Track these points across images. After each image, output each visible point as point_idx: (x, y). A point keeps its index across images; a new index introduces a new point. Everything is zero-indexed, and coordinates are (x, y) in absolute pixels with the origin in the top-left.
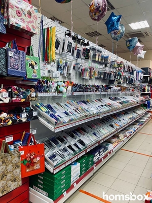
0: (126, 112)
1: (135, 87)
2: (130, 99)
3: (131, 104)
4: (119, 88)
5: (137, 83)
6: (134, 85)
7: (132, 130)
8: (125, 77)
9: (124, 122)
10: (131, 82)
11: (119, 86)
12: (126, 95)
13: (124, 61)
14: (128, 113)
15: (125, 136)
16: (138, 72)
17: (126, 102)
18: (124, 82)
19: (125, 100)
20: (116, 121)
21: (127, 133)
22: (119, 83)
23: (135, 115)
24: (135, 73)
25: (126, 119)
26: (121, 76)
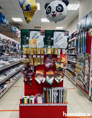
0: (13, 67)
1: (18, 53)
2: (15, 60)
3: (15, 62)
4: (8, 54)
5: (19, 51)
6: (17, 52)
7: (17, 76)
8: (11, 48)
9: (12, 72)
10: (15, 50)
12: (13, 57)
13: (10, 39)
14: (14, 67)
15: (13, 80)
16: (18, 45)
17: (12, 62)
18: (11, 51)
19: (12, 60)
20: (8, 72)
21: (15, 78)
22: (9, 51)
23: (18, 68)
24: (17, 46)
26: (9, 47)
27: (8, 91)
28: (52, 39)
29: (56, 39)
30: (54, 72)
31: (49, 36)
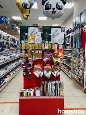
0: (13, 62)
2: (15, 55)
3: (15, 57)
5: (18, 47)
6: (16, 48)
7: (17, 70)
8: (11, 44)
9: (12, 66)
10: (15, 46)
11: (9, 49)
12: (13, 53)
13: (10, 36)
14: (14, 62)
15: (13, 73)
16: (18, 41)
17: (12, 57)
18: (11, 47)
19: (12, 56)
20: (8, 66)
21: (14, 72)
22: (9, 47)
23: (18, 63)
24: (17, 42)
25: (13, 65)
26: (9, 43)
27: (9, 84)
28: (49, 35)
29: (54, 35)
30: (52, 66)
31: (47, 32)
